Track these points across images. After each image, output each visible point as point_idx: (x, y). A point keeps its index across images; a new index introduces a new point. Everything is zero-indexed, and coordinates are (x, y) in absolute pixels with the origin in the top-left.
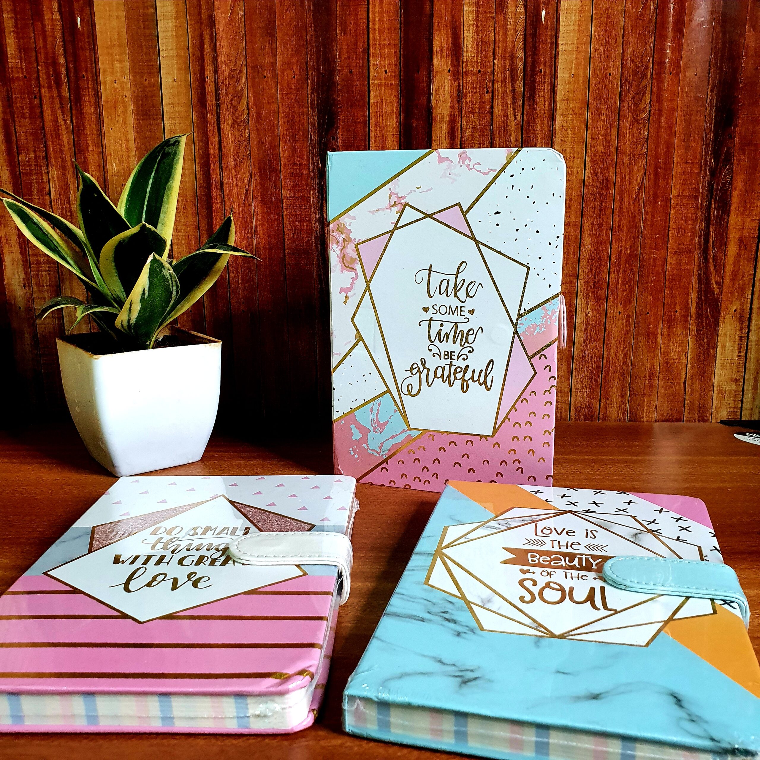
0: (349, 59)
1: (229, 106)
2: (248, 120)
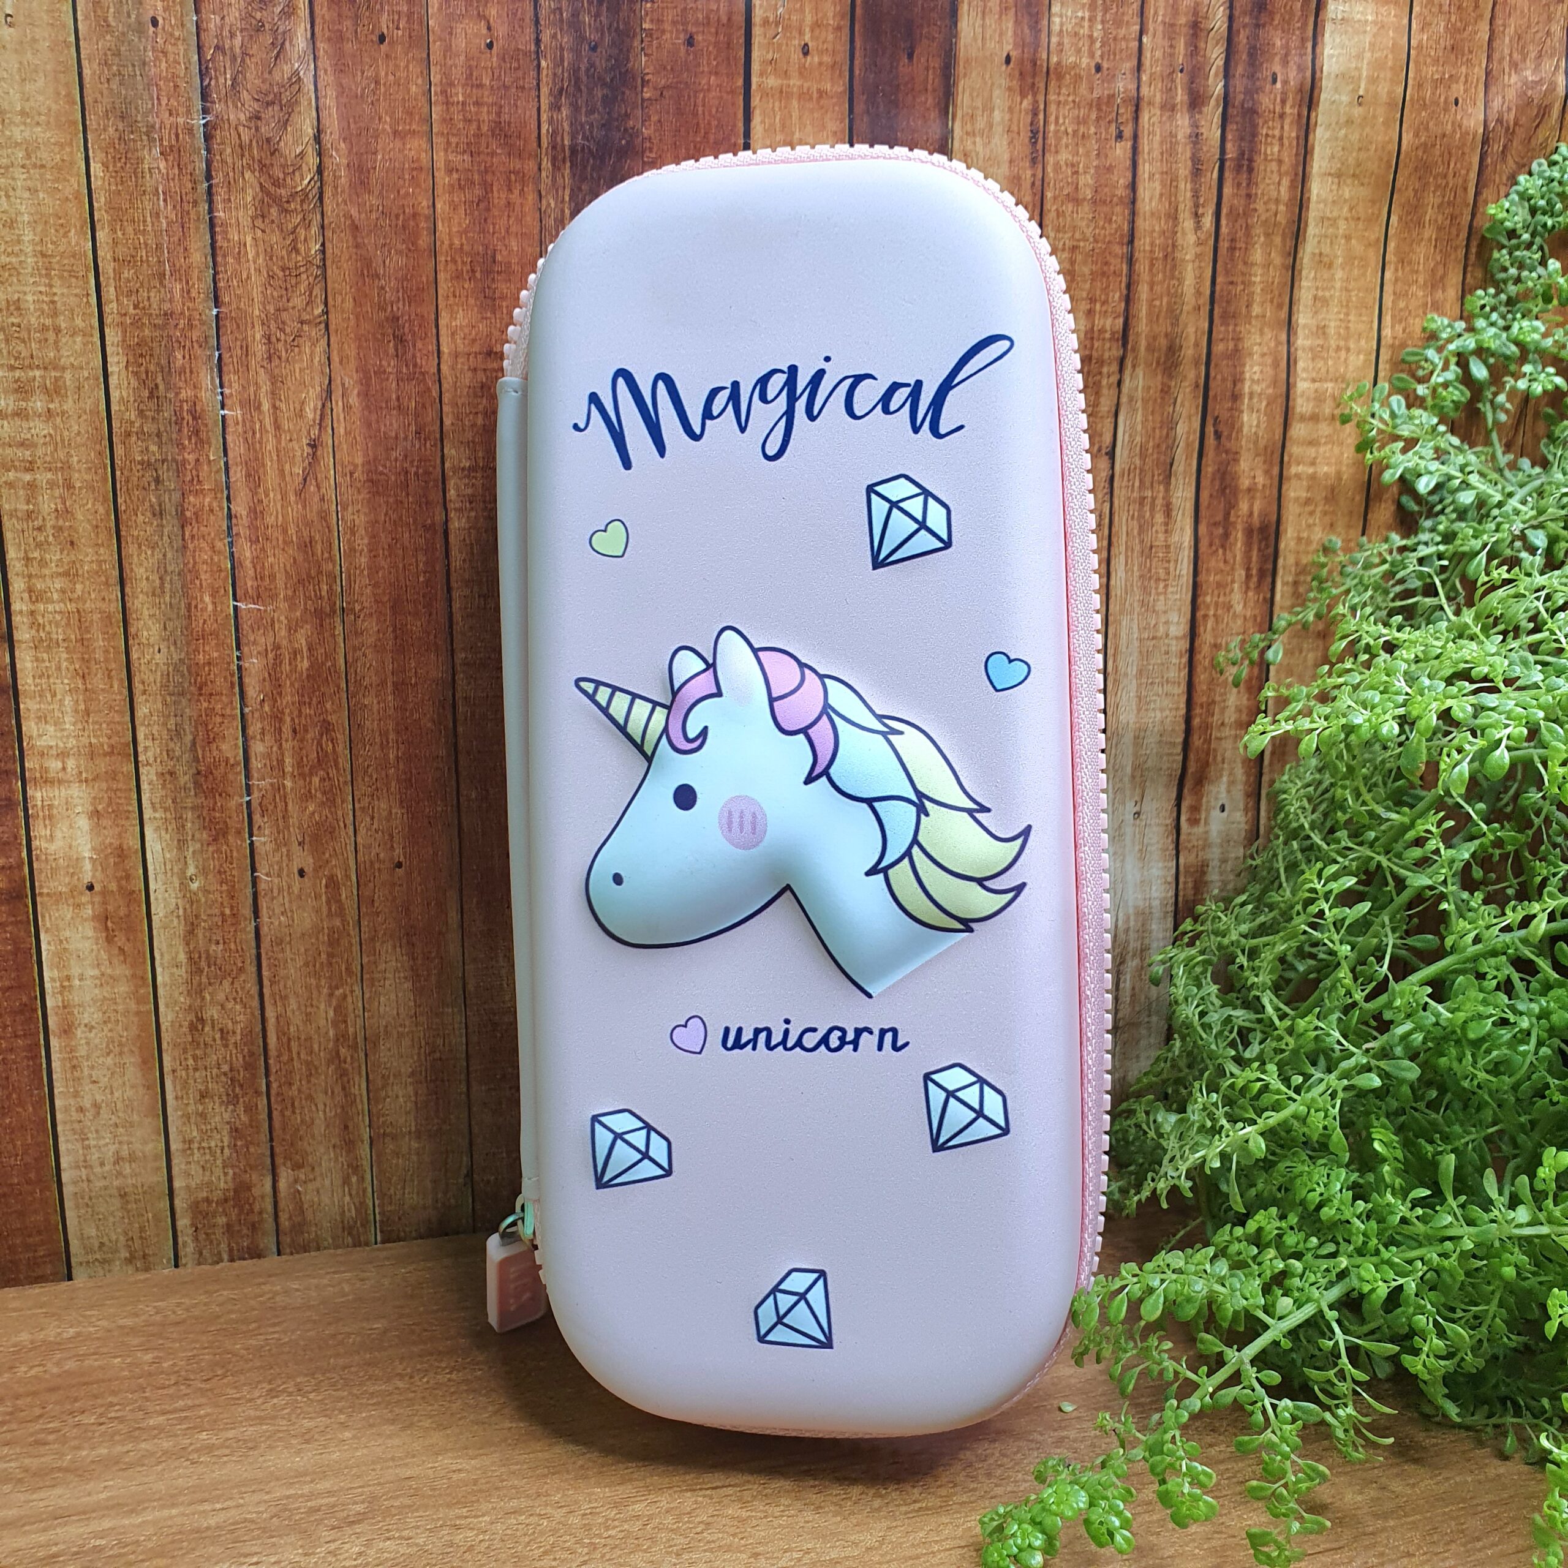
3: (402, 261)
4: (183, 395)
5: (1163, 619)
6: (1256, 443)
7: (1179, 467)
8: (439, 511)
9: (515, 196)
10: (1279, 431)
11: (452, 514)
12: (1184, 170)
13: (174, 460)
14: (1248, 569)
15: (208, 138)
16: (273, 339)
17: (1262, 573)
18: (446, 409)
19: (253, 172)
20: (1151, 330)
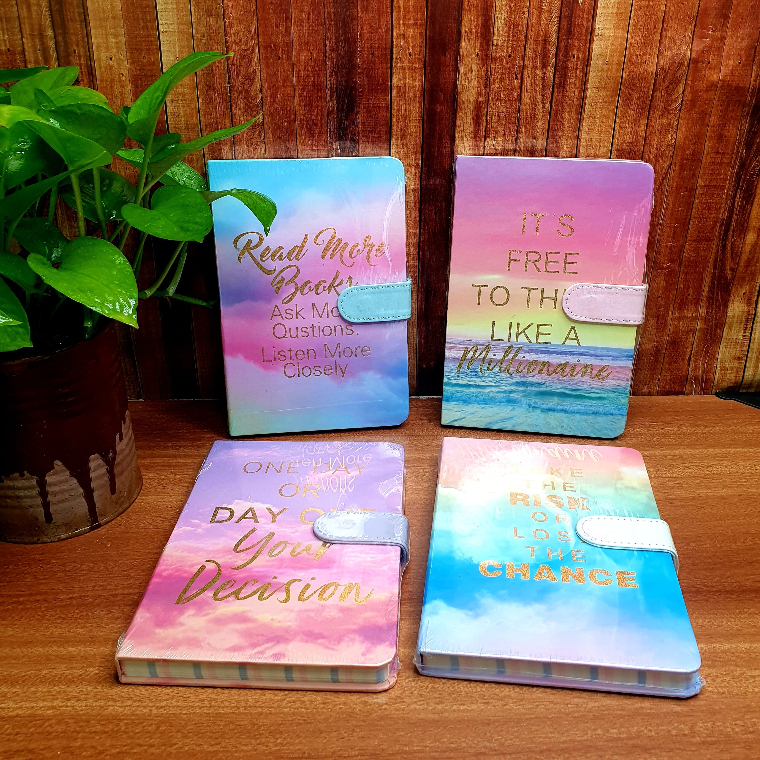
0: (371, 40)
1: (241, 90)
2: (262, 104)
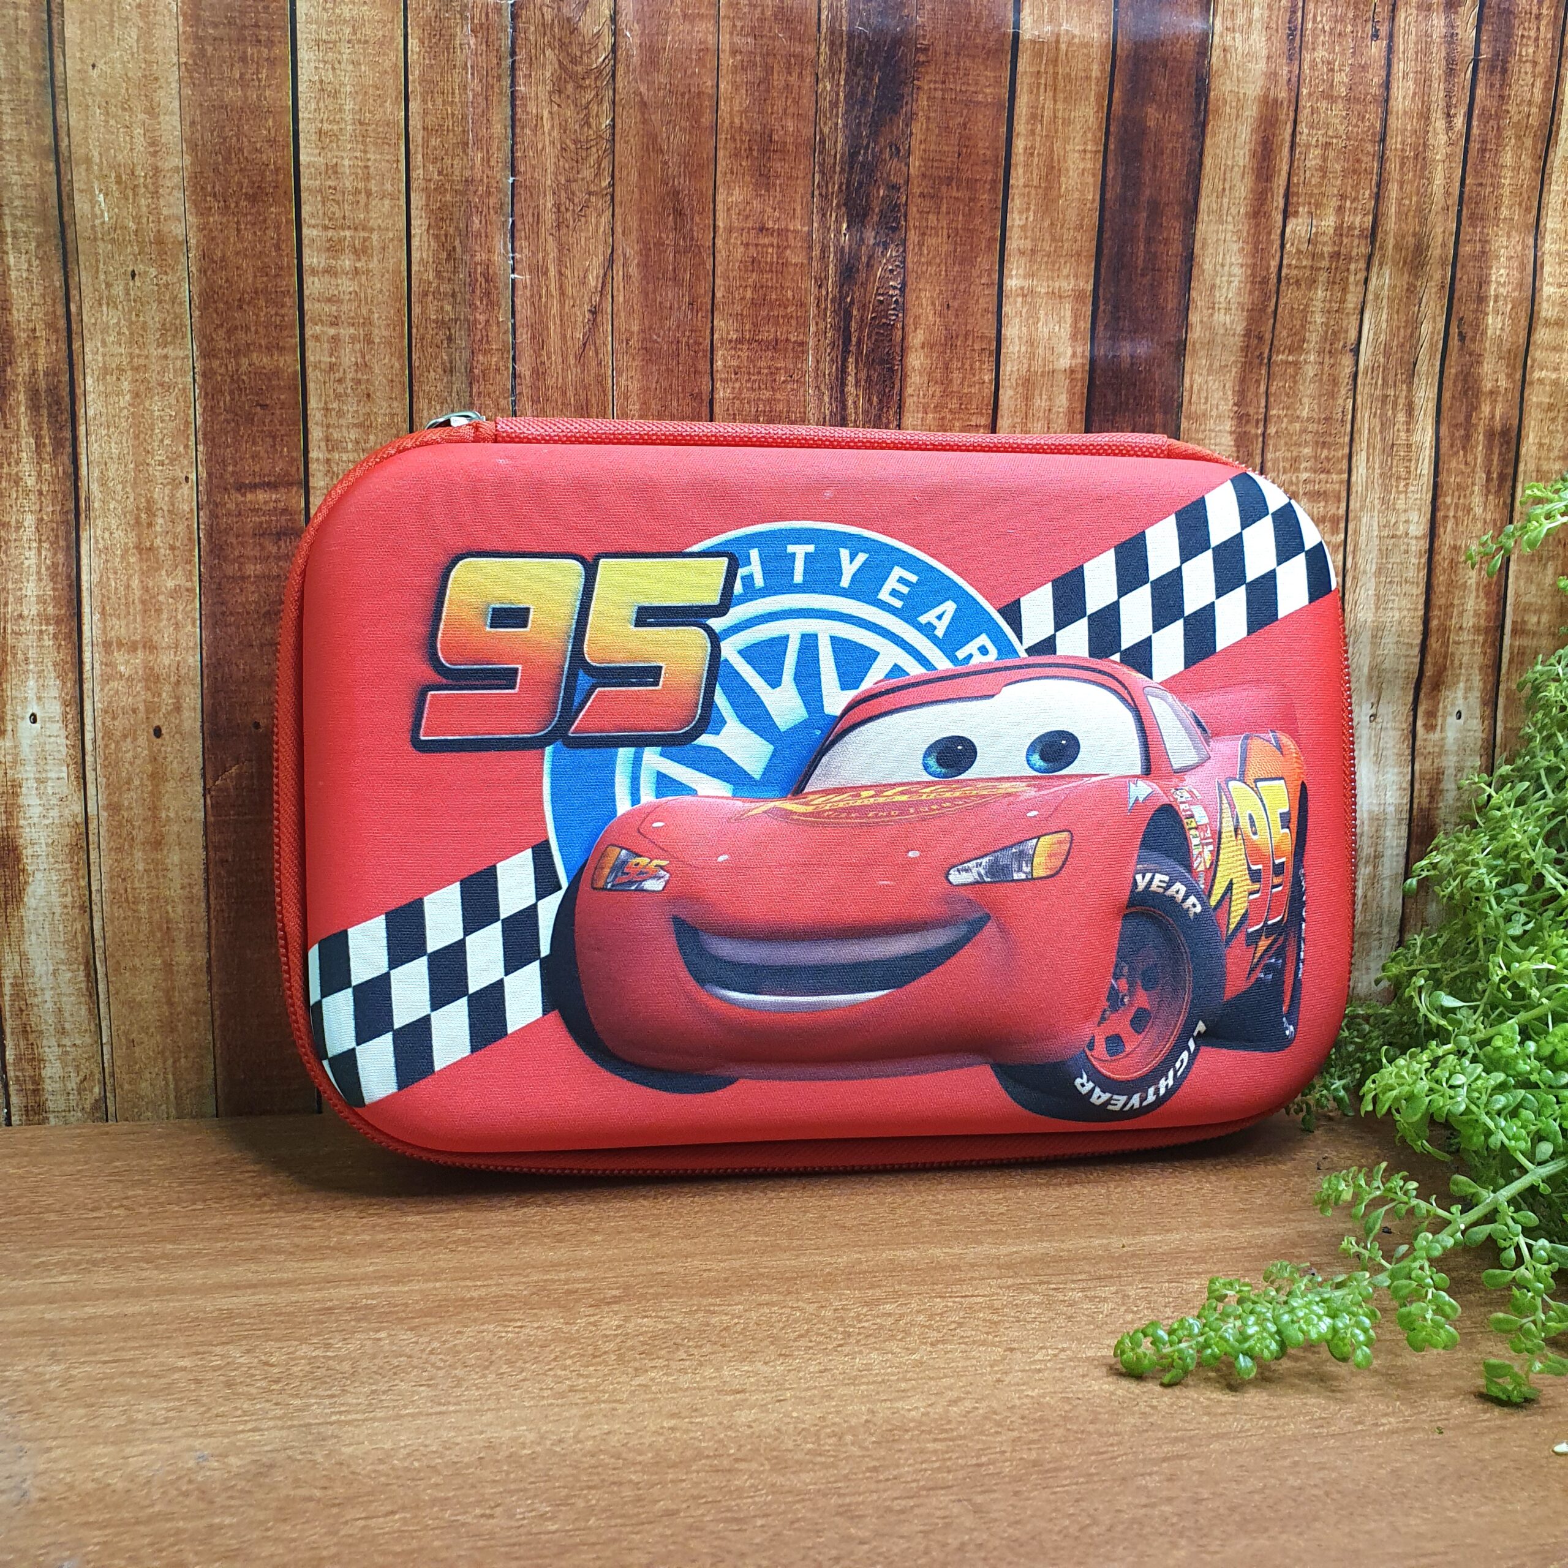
3: (685, 138)
4: (478, 258)
5: (1403, 518)
6: (1499, 346)
7: (1423, 367)
8: (707, 378)
9: (793, 79)
10: (1523, 334)
11: (718, 385)
12: (1437, 70)
13: (467, 320)
14: (1489, 473)
15: (515, 17)
16: (563, 209)
17: (1502, 477)
18: (718, 281)
19: (553, 49)
20: (1400, 228)
